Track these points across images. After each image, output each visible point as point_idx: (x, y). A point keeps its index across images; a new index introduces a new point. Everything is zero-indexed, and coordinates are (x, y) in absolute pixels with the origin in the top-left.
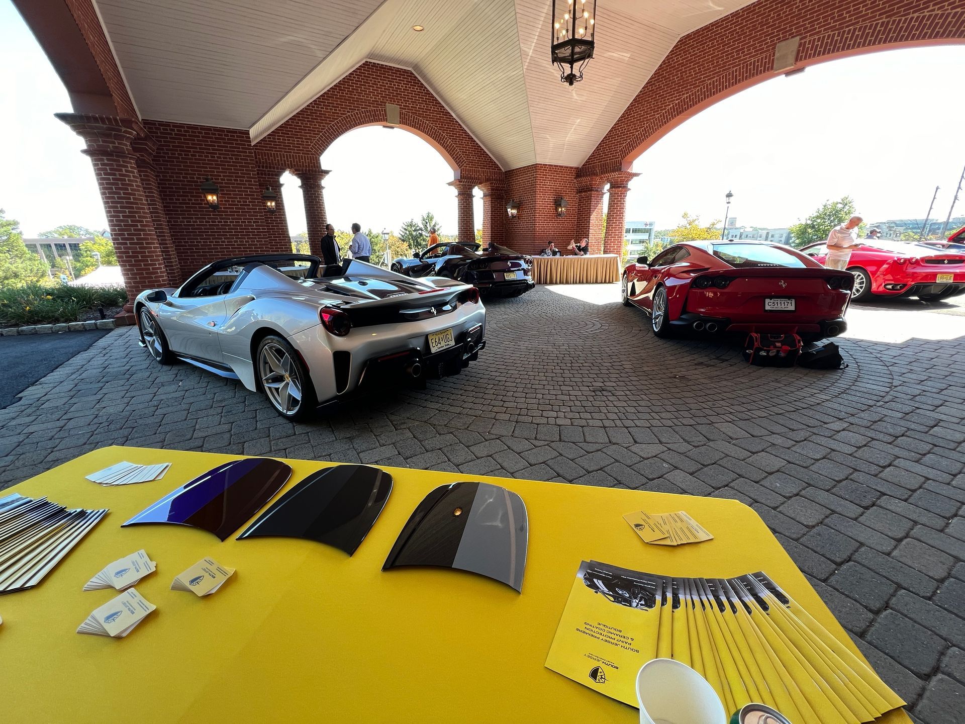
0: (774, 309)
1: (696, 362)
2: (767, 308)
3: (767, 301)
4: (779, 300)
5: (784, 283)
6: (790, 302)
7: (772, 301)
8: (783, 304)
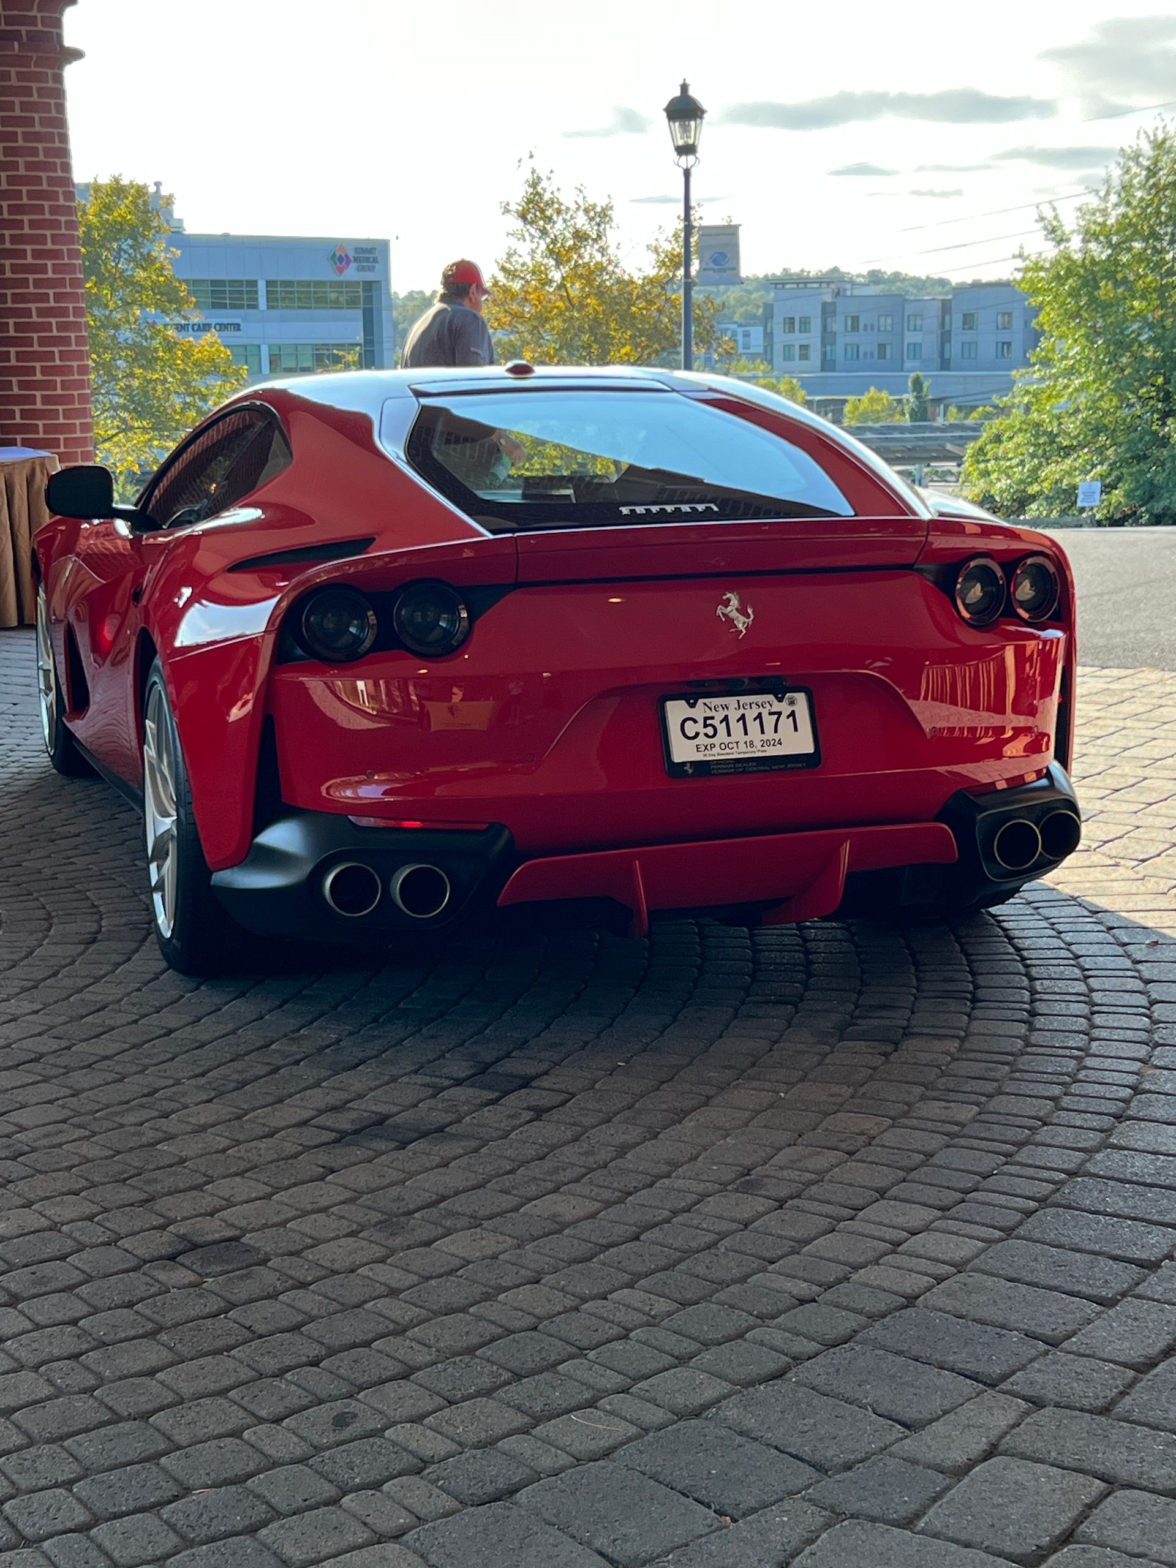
0: (715, 754)
1: (343, 1121)
2: (682, 751)
3: (676, 711)
4: (731, 701)
5: (742, 611)
6: (784, 708)
7: (700, 711)
8: (753, 726)
